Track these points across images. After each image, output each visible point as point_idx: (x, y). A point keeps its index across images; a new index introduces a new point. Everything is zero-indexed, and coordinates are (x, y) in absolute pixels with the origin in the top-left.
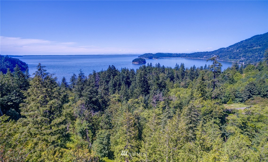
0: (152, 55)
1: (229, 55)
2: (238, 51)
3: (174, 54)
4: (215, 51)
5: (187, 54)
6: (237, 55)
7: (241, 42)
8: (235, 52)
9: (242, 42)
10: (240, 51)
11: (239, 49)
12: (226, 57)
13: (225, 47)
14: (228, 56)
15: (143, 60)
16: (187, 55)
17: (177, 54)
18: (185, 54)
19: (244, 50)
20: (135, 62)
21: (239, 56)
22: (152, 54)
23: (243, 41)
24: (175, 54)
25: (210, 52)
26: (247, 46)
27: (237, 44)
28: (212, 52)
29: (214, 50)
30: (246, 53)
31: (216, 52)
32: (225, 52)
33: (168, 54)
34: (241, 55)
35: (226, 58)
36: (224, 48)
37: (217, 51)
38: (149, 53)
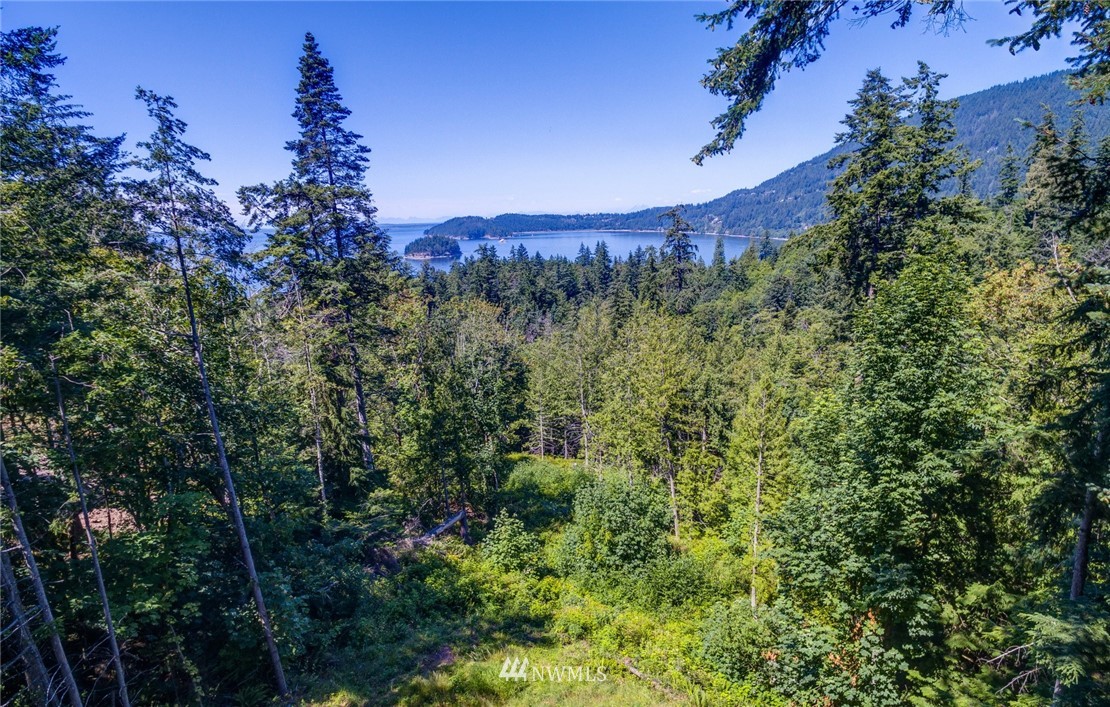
0: (480, 225)
1: (762, 215)
2: (790, 198)
3: (569, 217)
4: (717, 202)
5: (616, 215)
6: (789, 214)
7: (800, 165)
8: (782, 205)
9: (802, 166)
10: (796, 198)
11: (793, 193)
12: (752, 222)
13: (751, 187)
14: (760, 219)
15: (447, 243)
16: (616, 221)
17: (582, 217)
18: (608, 214)
19: (808, 196)
20: (419, 251)
21: (794, 219)
22: (479, 219)
23: (808, 162)
24: (574, 217)
25: (699, 206)
26: (819, 180)
27: (788, 173)
28: (706, 205)
29: (712, 200)
30: (816, 205)
31: (720, 205)
32: (749, 204)
33: (546, 216)
34: (802, 214)
35: (753, 226)
36: (745, 190)
37: (723, 203)
38: (469, 217)
